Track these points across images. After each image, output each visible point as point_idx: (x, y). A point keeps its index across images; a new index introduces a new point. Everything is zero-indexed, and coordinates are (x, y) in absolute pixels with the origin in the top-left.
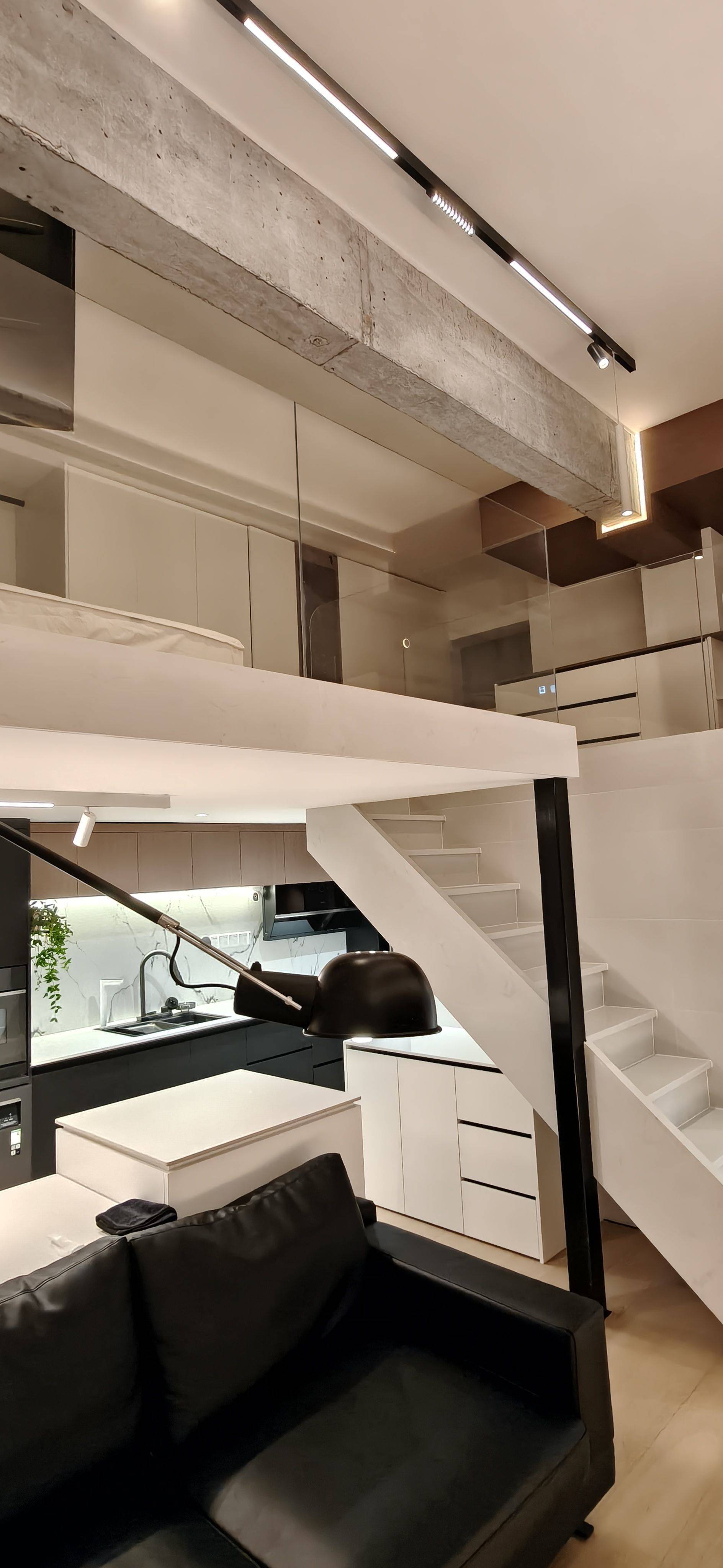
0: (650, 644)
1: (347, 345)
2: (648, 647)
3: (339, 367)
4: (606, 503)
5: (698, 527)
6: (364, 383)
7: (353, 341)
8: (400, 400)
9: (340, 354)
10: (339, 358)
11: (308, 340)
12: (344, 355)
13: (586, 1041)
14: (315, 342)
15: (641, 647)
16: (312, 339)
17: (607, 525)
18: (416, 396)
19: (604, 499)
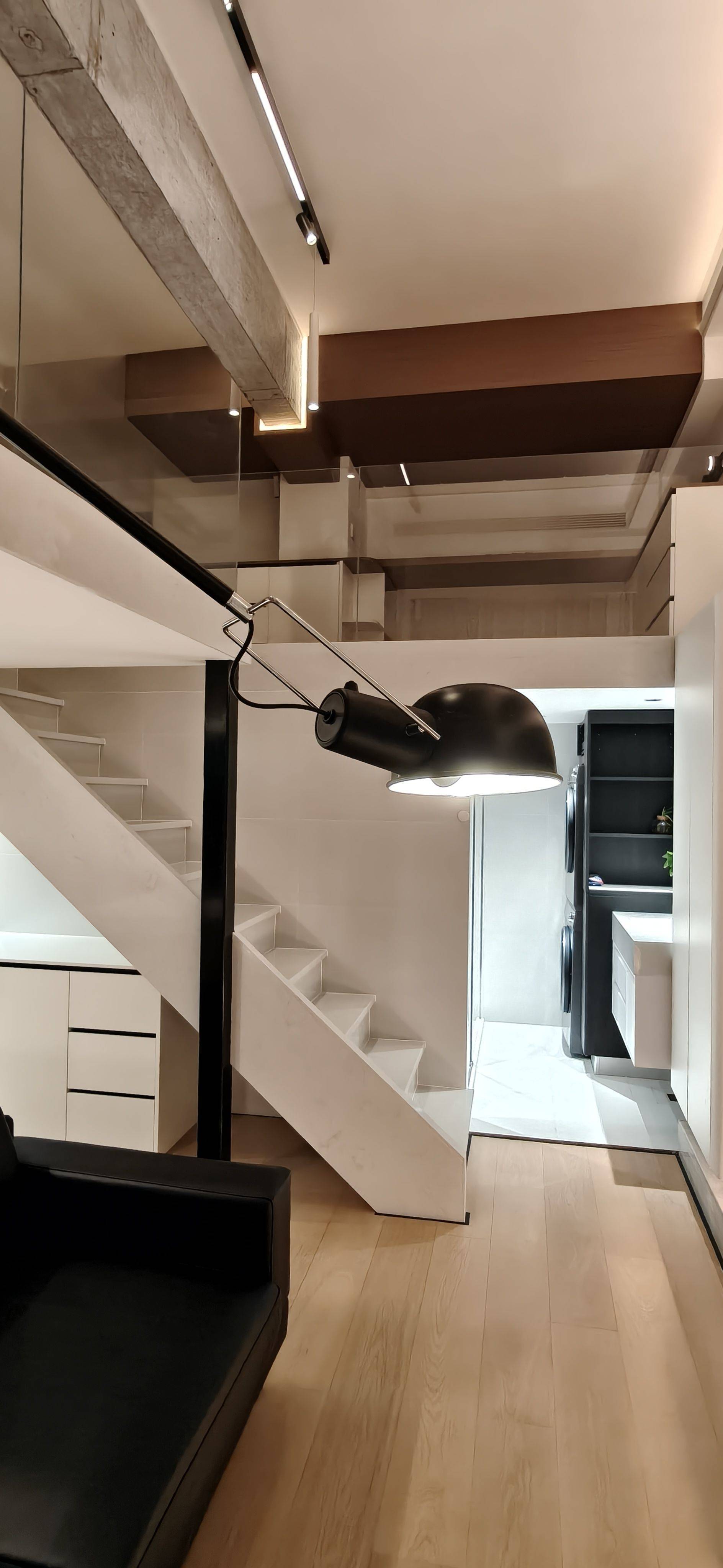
0: (282, 557)
1: (68, 65)
2: (280, 560)
3: (45, 92)
4: (277, 397)
5: (339, 453)
6: (69, 130)
7: (75, 64)
8: (106, 177)
9: (53, 72)
10: (49, 78)
11: (16, 30)
12: (57, 77)
13: (234, 931)
14: (25, 39)
15: (272, 559)
16: (23, 32)
17: (266, 424)
18: (126, 179)
19: (275, 391)
